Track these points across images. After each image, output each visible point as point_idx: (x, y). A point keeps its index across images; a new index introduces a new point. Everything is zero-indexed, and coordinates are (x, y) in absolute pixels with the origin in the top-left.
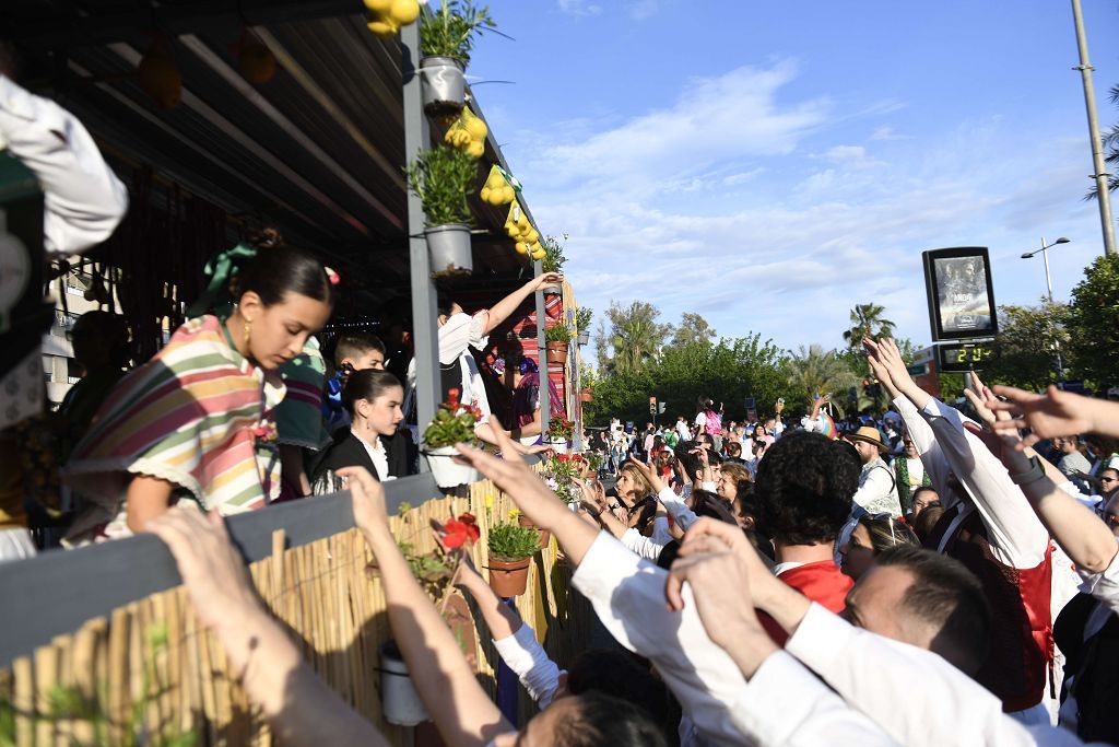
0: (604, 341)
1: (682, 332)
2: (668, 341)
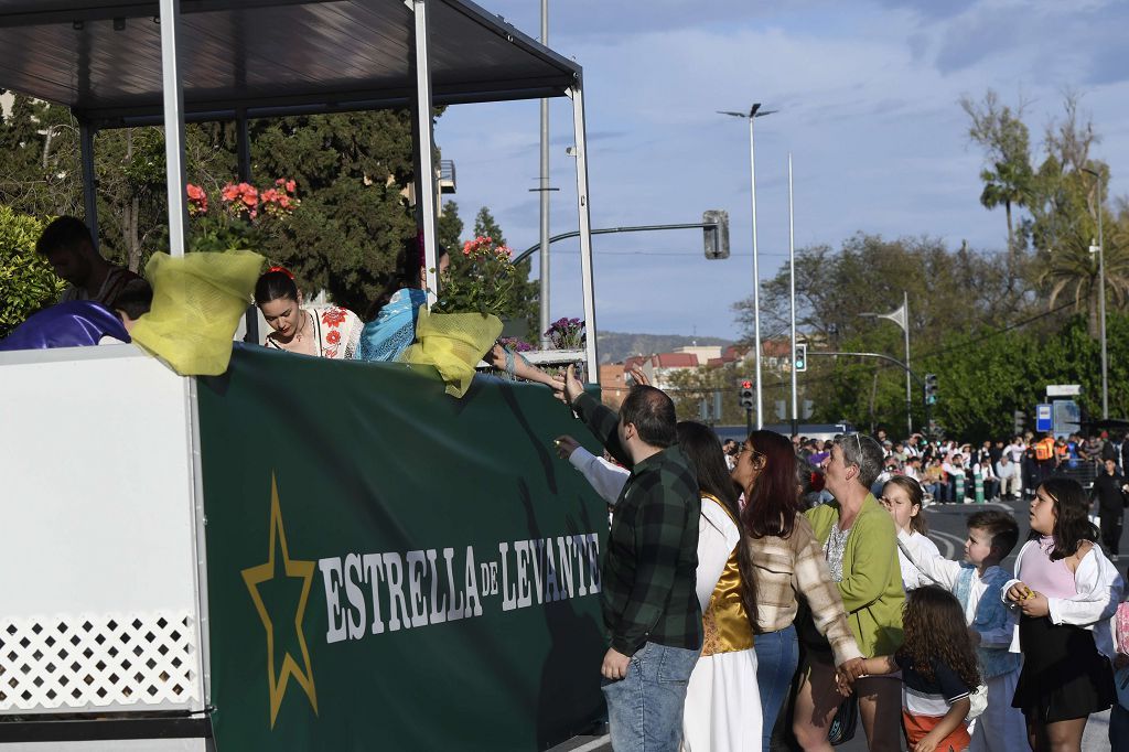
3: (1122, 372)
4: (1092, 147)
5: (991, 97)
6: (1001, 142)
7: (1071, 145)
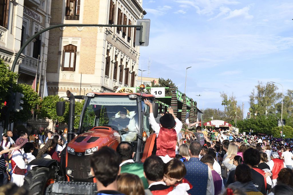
0: (253, 98)
1: (286, 97)
2: (281, 100)
3: (238, 127)
4: (235, 99)
5: (223, 92)
6: (224, 97)
7: (232, 98)
